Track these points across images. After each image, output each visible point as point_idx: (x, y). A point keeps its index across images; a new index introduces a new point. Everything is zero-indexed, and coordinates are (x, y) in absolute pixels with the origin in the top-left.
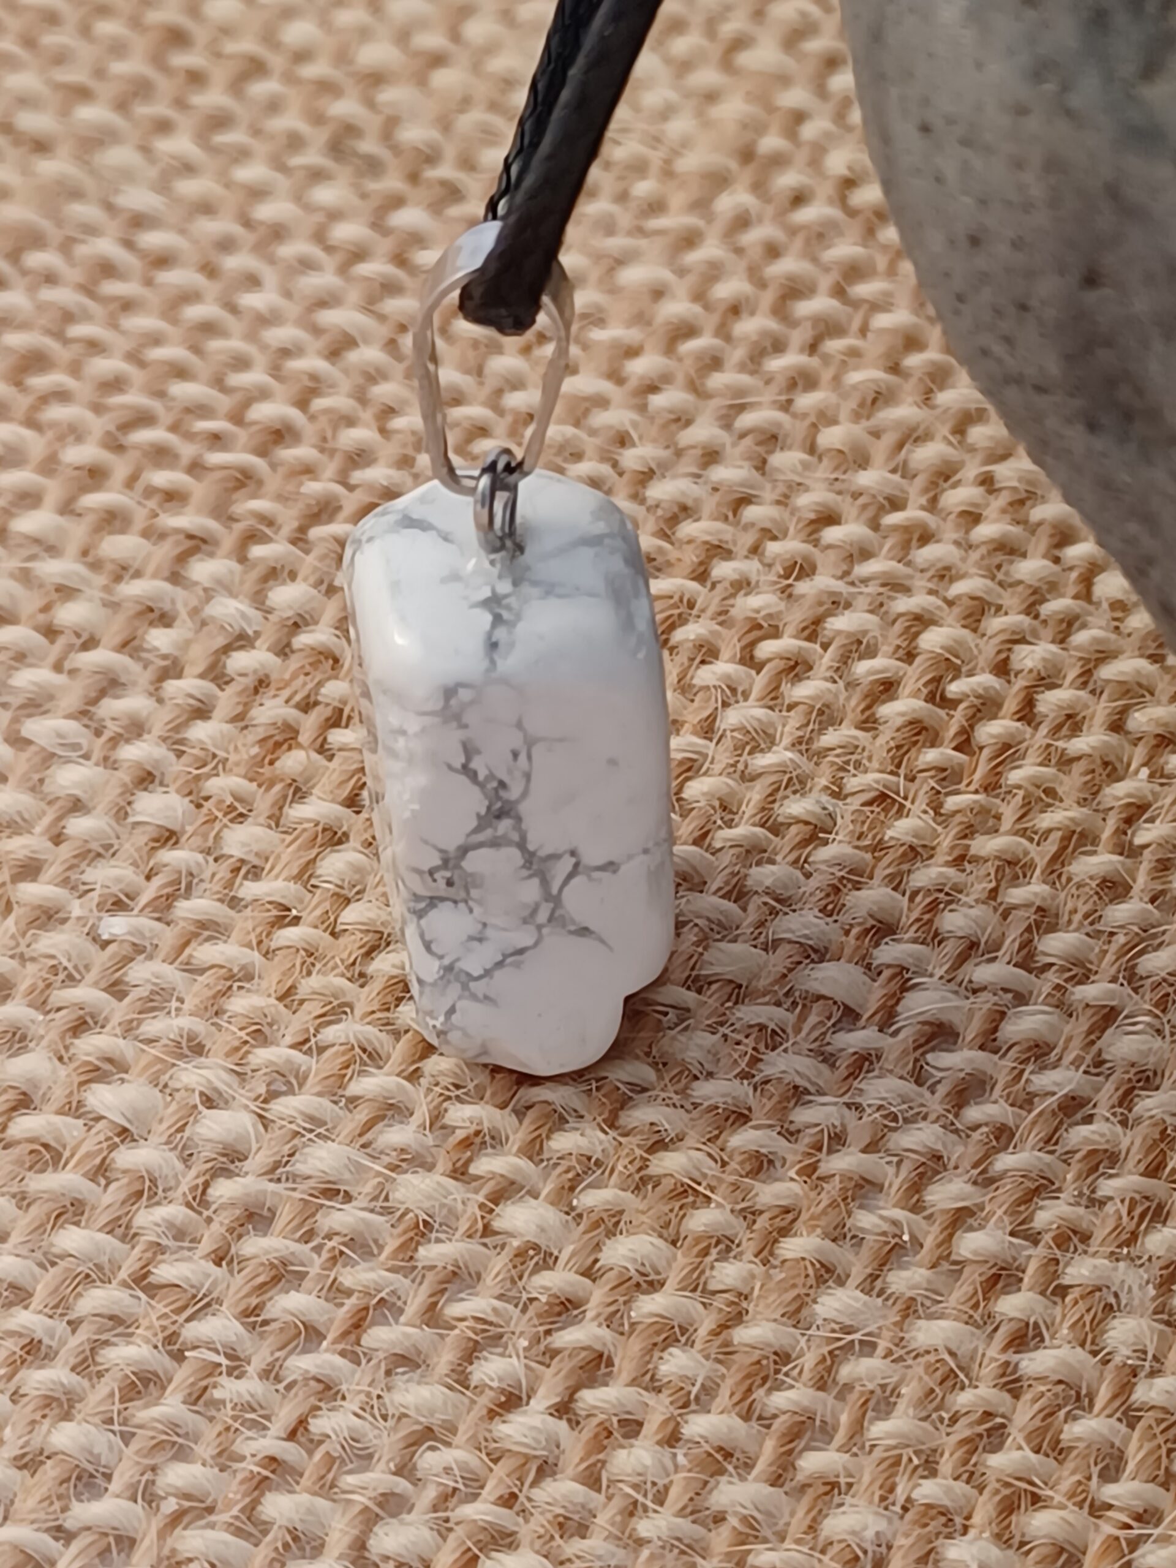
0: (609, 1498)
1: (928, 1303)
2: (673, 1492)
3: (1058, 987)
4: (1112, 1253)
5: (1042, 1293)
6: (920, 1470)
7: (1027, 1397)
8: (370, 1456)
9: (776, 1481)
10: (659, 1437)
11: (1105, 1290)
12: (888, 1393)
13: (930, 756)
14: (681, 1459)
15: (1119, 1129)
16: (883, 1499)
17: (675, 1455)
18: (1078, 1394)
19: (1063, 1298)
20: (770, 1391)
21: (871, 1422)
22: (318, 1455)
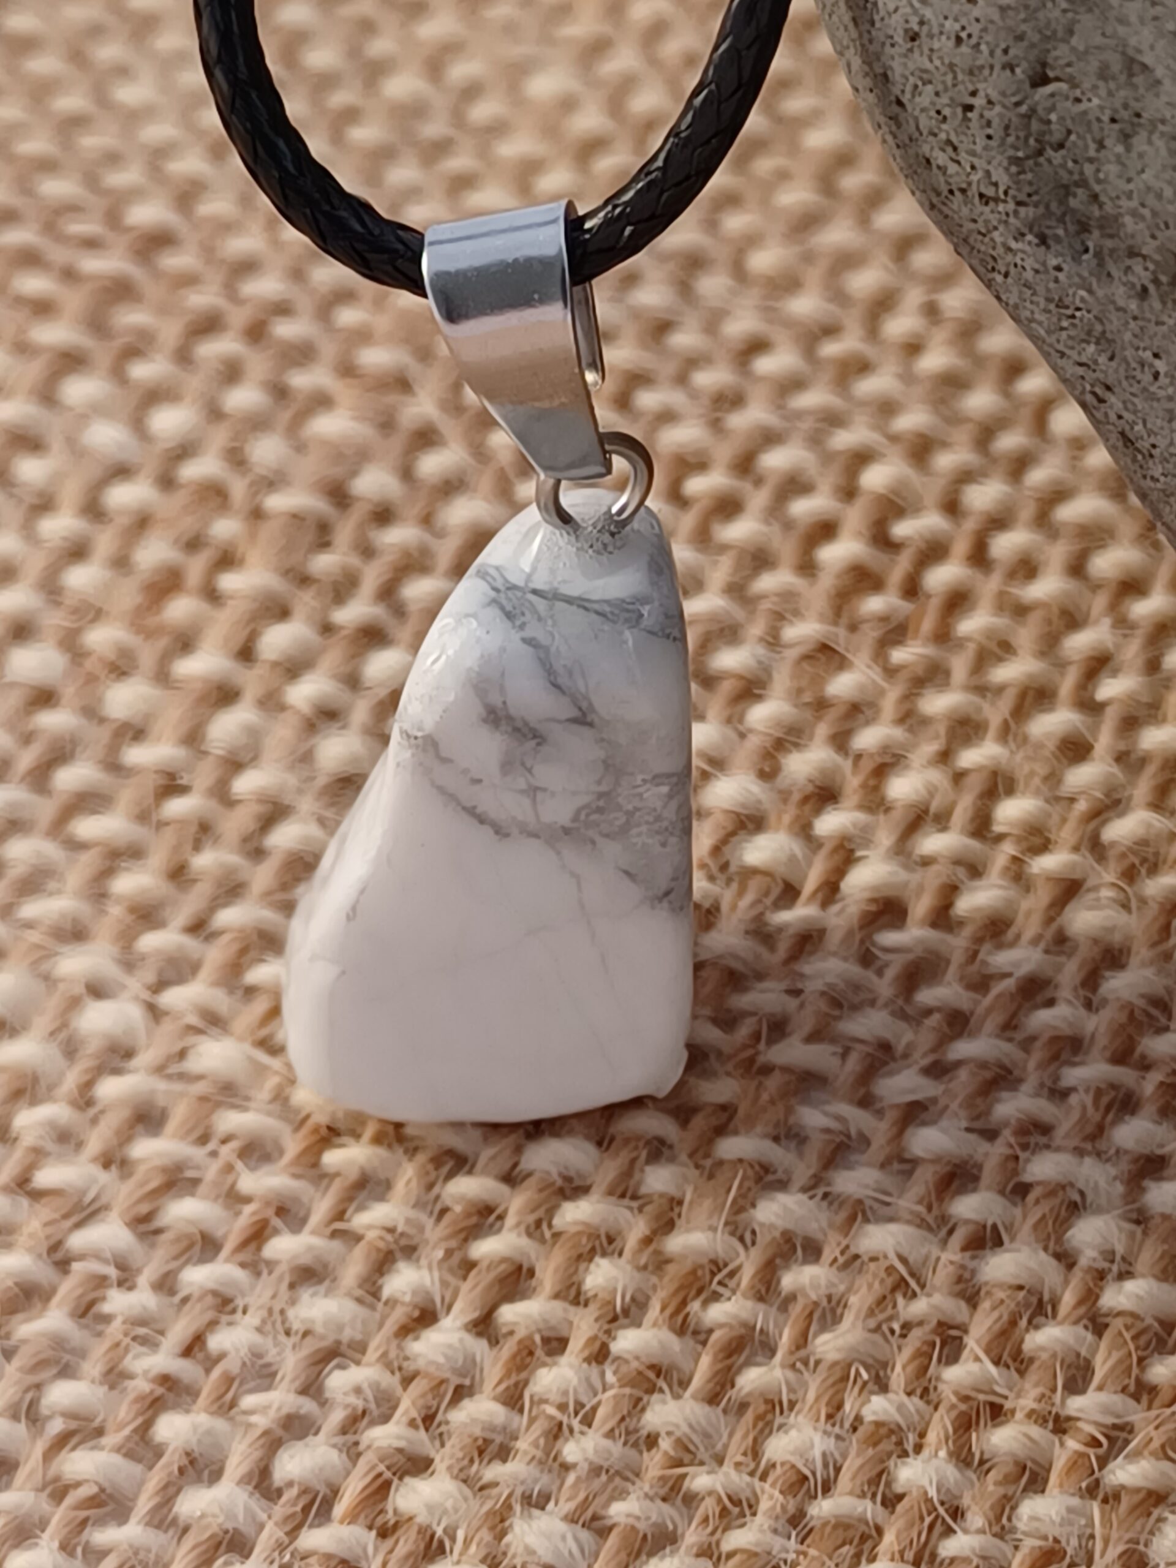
0: (532, 1421)
1: (876, 1206)
2: (601, 1413)
3: (1015, 859)
4: (1075, 1148)
5: (1002, 1192)
6: (870, 1386)
7: (985, 1305)
8: (274, 1375)
9: (713, 1399)
10: (586, 1353)
11: (1068, 1189)
12: (834, 1303)
13: (874, 604)
14: (610, 1377)
15: (1082, 1012)
16: (829, 1417)
17: (603, 1374)
18: (1040, 1301)
19: (1024, 1198)
20: (705, 1304)
21: (815, 1336)
22: (216, 1373)
